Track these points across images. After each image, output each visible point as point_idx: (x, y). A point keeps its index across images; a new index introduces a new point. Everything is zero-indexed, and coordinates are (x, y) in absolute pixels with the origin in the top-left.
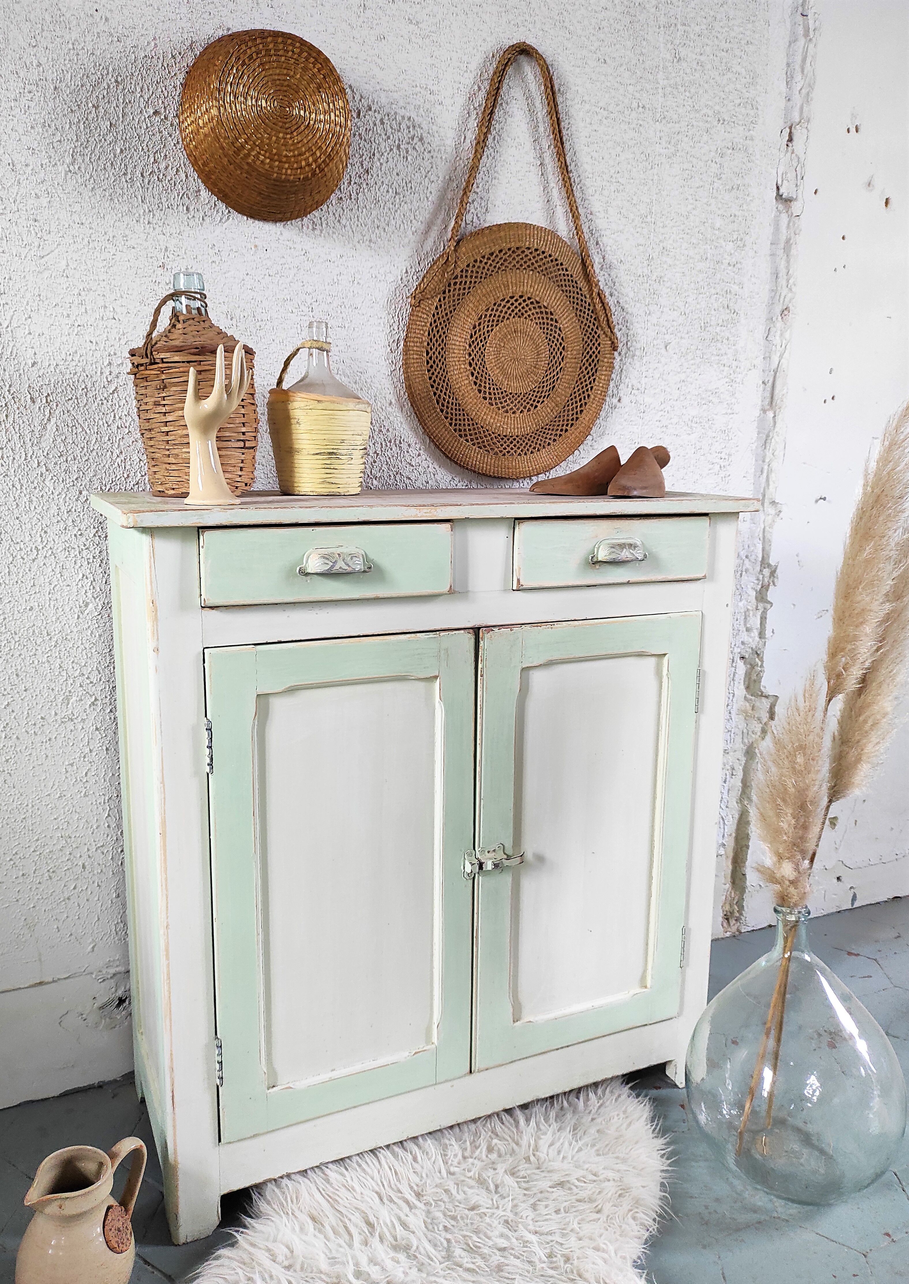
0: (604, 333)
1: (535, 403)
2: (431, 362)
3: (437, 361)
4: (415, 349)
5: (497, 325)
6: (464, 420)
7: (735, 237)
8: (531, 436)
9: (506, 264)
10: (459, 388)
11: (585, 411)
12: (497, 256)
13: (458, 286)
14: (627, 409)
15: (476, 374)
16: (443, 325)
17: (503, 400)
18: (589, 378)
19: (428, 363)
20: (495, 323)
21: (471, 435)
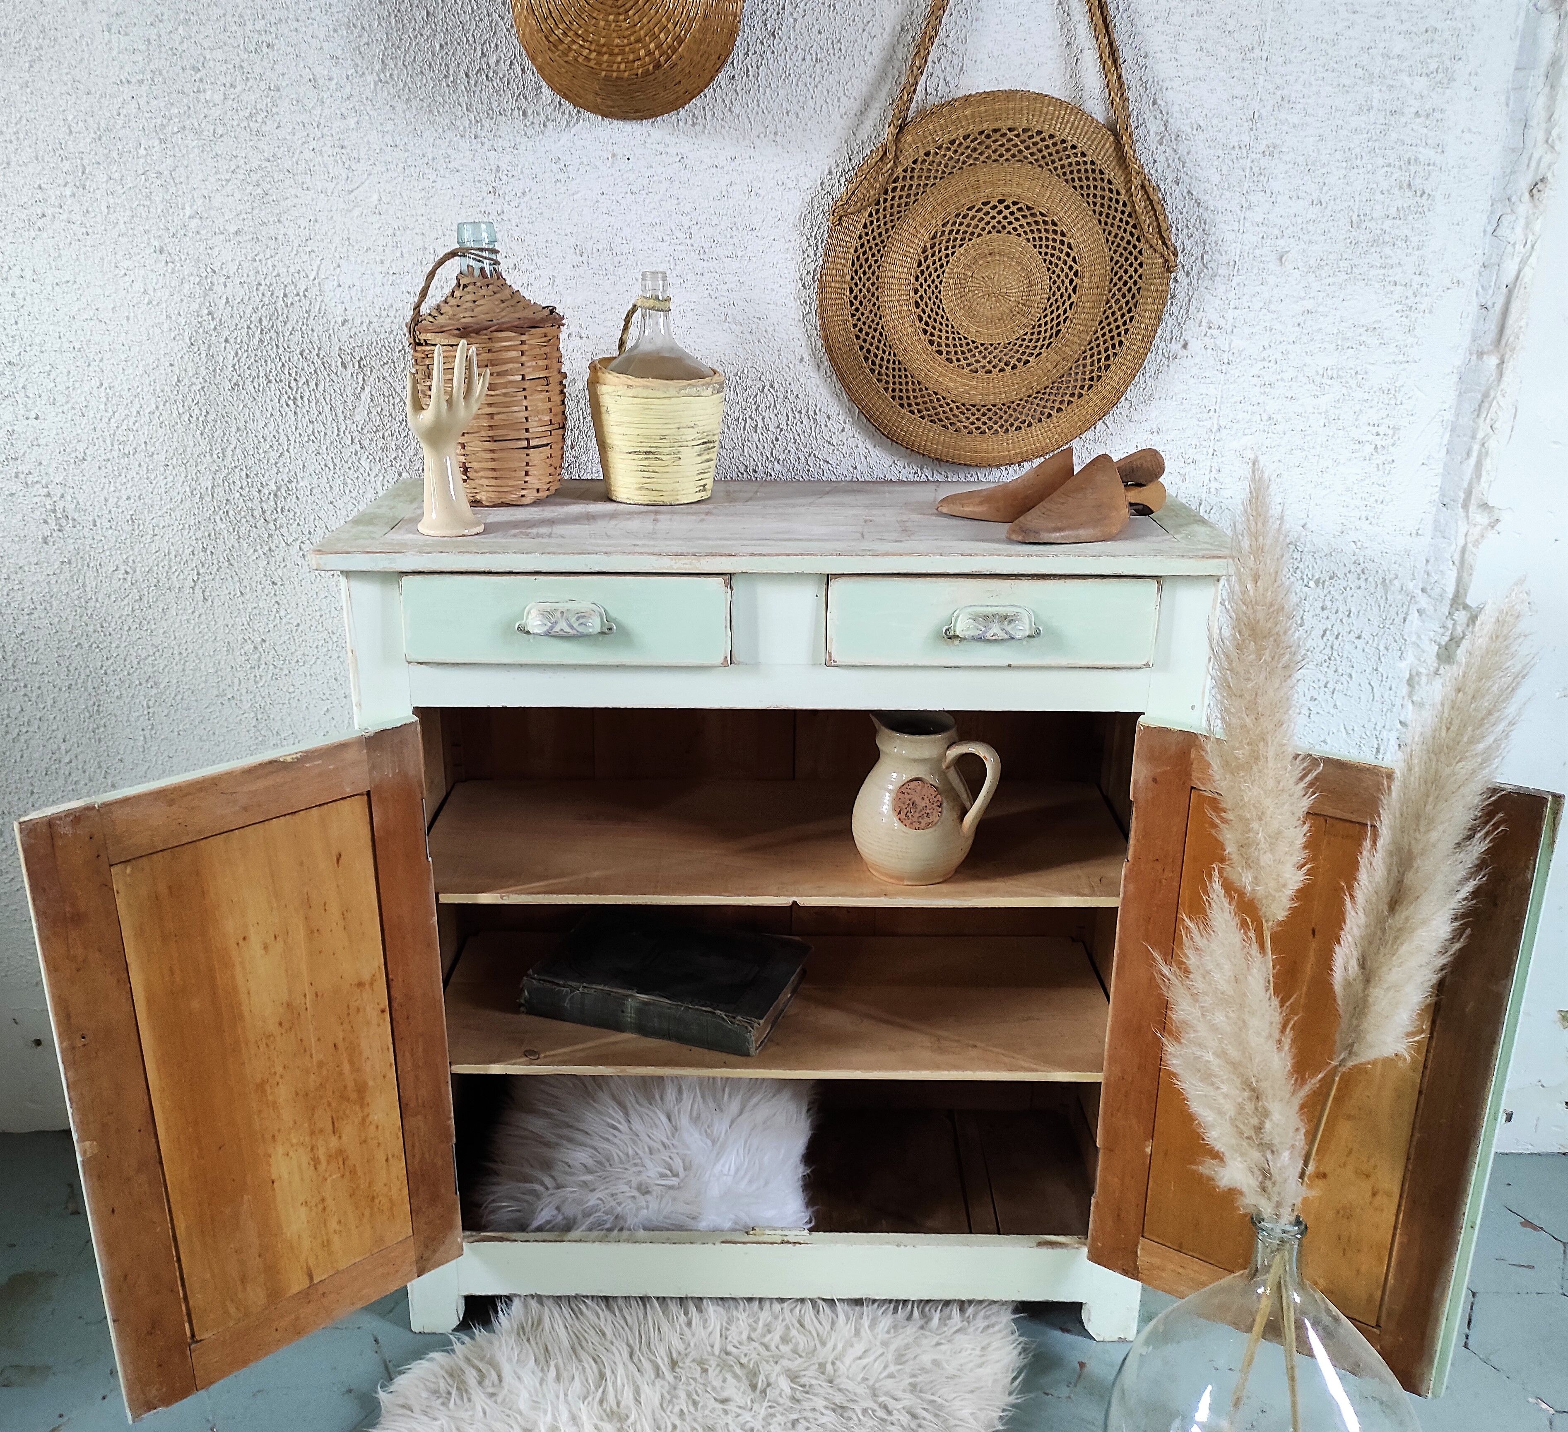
0: (1151, 246)
1: (1024, 358)
2: (856, 303)
3: (865, 301)
4: (833, 285)
5: (960, 246)
6: (907, 383)
7: (1433, 66)
8: (1018, 405)
9: (975, 155)
10: (899, 339)
11: (1113, 367)
12: (961, 144)
13: (898, 193)
14: (1197, 360)
15: (925, 317)
16: (875, 251)
17: (968, 355)
18: (1123, 316)
19: (852, 304)
20: (958, 242)
21: (917, 404)
